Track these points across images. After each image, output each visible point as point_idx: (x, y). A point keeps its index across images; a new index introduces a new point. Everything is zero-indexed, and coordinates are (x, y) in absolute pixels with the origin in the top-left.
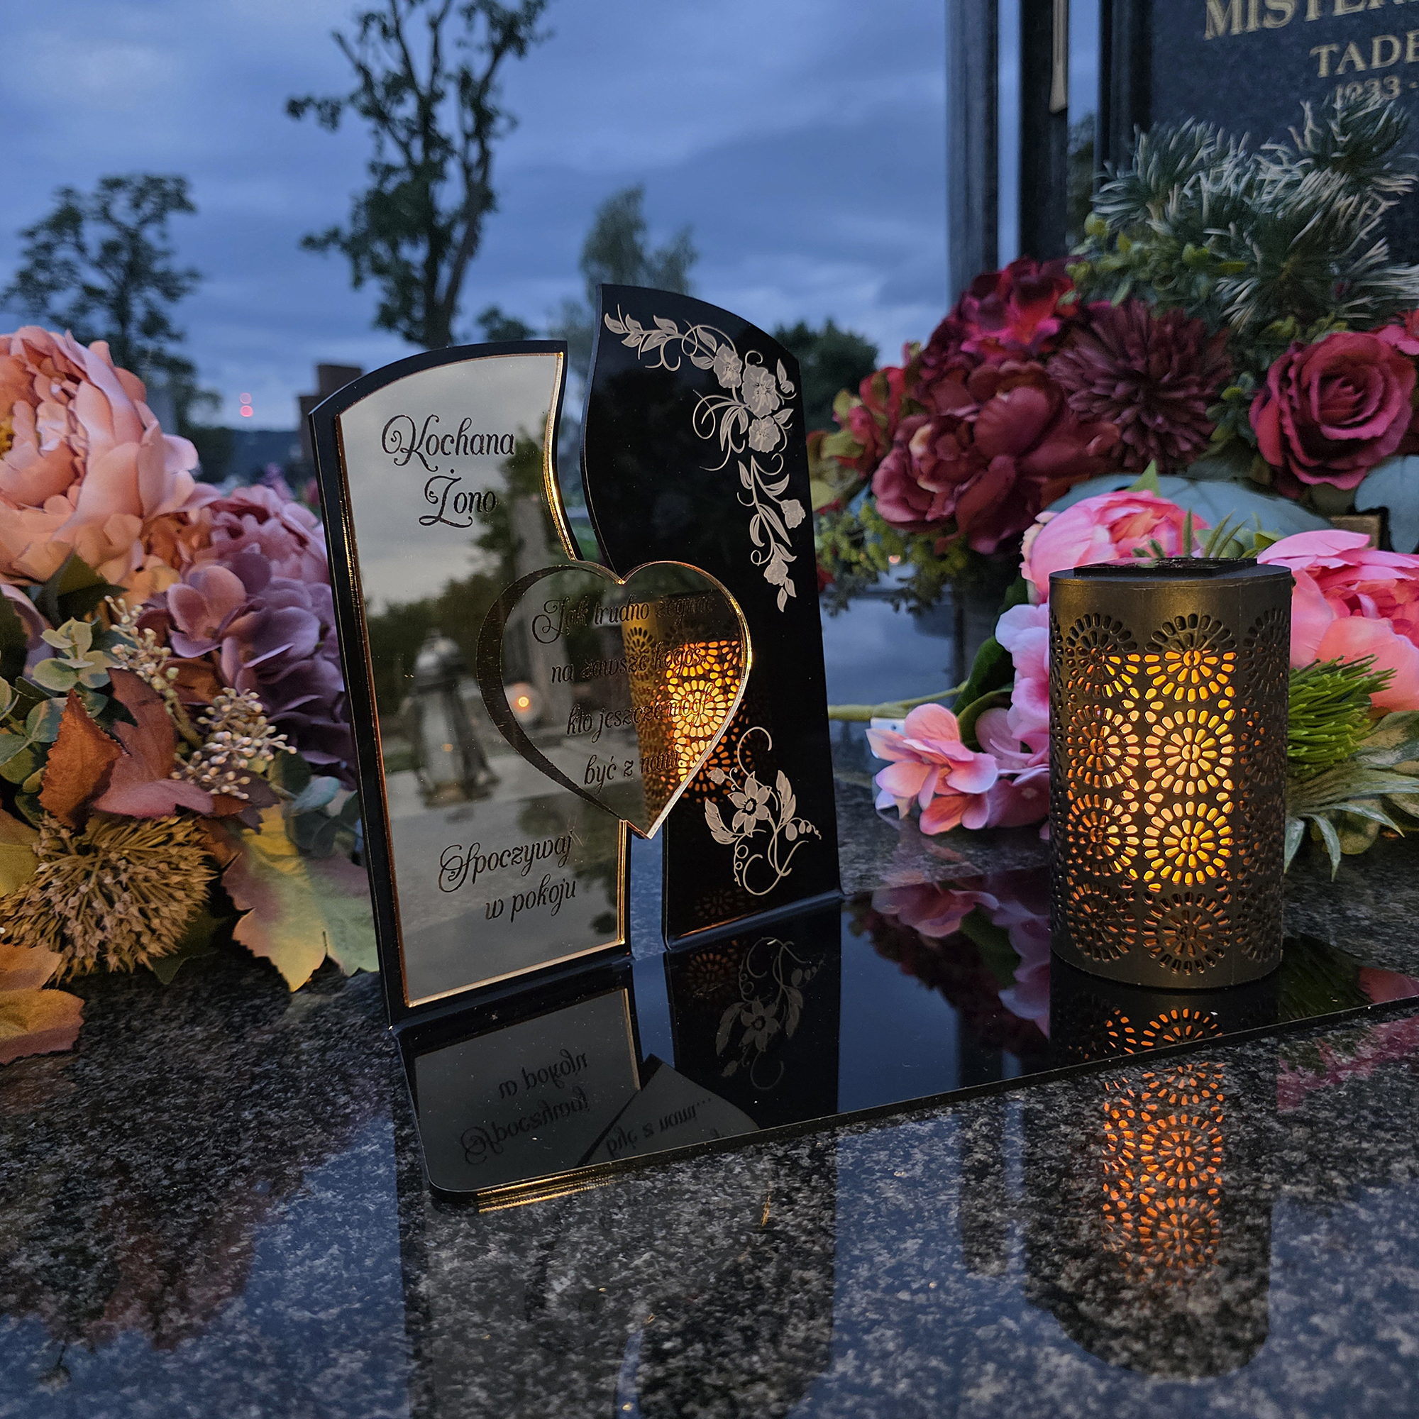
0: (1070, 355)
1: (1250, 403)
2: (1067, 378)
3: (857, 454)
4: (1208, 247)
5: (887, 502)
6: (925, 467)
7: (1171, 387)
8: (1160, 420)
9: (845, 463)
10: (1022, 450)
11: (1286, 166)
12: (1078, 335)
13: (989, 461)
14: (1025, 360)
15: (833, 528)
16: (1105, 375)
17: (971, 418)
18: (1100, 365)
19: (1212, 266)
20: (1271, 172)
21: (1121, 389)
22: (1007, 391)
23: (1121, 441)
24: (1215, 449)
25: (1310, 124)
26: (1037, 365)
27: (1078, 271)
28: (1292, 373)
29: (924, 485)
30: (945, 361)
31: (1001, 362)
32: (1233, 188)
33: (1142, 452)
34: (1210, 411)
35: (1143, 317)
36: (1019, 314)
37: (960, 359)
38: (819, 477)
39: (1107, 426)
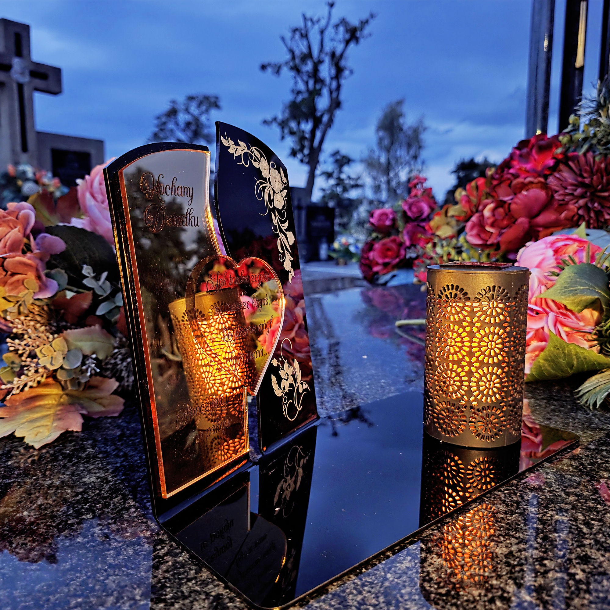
0: (557, 175)
2: (555, 185)
3: (463, 215)
5: (471, 236)
6: (490, 221)
7: (603, 190)
8: (596, 205)
9: (458, 219)
10: (532, 215)
12: (562, 167)
13: (516, 220)
14: (535, 178)
15: (448, 246)
16: (572, 185)
17: (510, 202)
18: (570, 181)
21: (579, 191)
22: (527, 190)
23: (578, 214)
26: (542, 180)
27: (564, 139)
29: (488, 229)
30: (502, 177)
31: (525, 179)
33: (587, 219)
35: (592, 160)
36: (536, 157)
37: (509, 176)
38: (448, 224)
39: (571, 206)
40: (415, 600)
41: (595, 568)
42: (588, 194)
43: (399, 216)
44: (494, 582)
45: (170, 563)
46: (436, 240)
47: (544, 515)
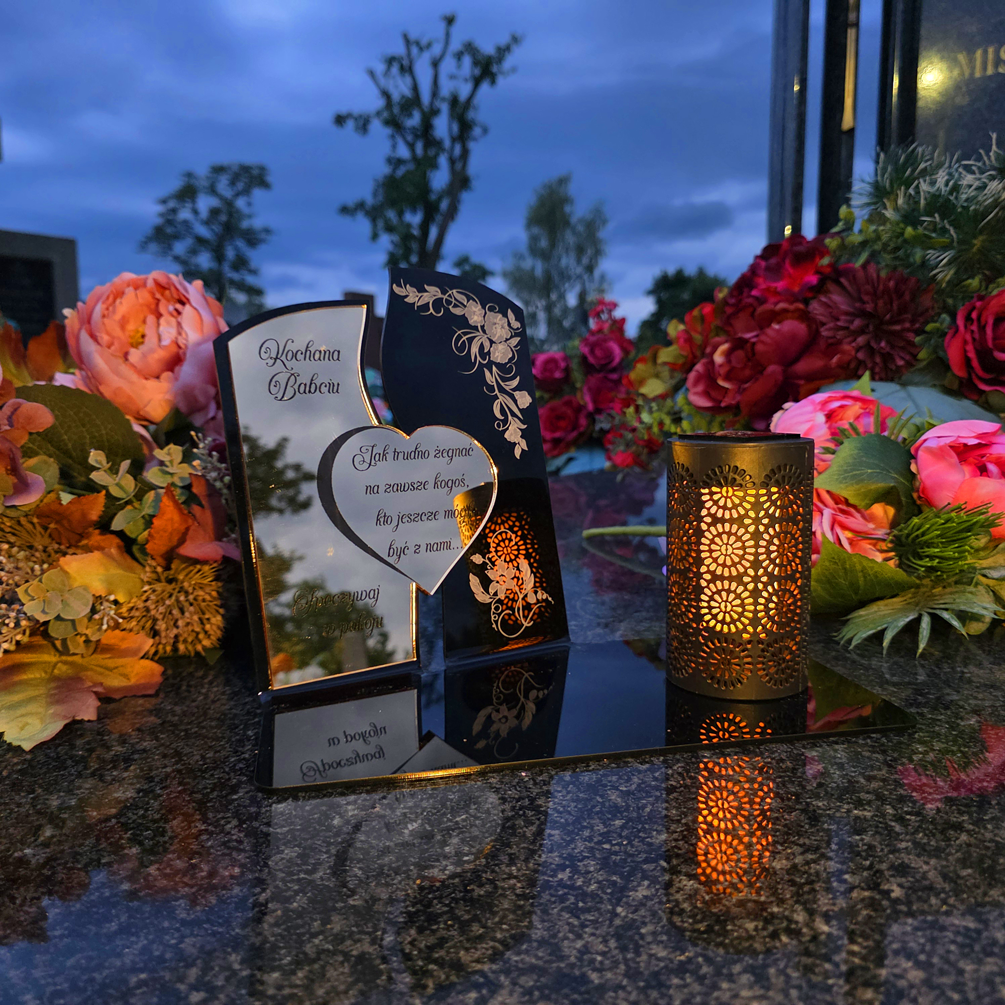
0: (824, 299)
1: (945, 334)
2: (821, 315)
3: (681, 361)
4: (920, 230)
5: (696, 394)
6: (723, 371)
7: (893, 322)
8: (883, 344)
9: (673, 367)
10: (788, 361)
11: (978, 176)
12: (830, 286)
13: (765, 369)
14: (791, 303)
15: (659, 410)
16: (846, 313)
17: (754, 340)
18: (844, 307)
19: (924, 242)
20: (968, 179)
21: (857, 323)
22: (779, 322)
23: (856, 358)
24: (922, 365)
25: (994, 148)
26: (800, 306)
27: (831, 243)
28: (974, 315)
29: (721, 383)
30: (740, 301)
31: (776, 304)
32: (943, 189)
34: (917, 339)
35: (875, 275)
36: (791, 271)
37: (750, 300)
38: (657, 376)
39: (846, 347)
40: (662, 942)
41: (917, 881)
42: (871, 328)
43: (575, 365)
44: (776, 909)
45: (279, 912)
46: (640, 402)
47: (838, 811)
